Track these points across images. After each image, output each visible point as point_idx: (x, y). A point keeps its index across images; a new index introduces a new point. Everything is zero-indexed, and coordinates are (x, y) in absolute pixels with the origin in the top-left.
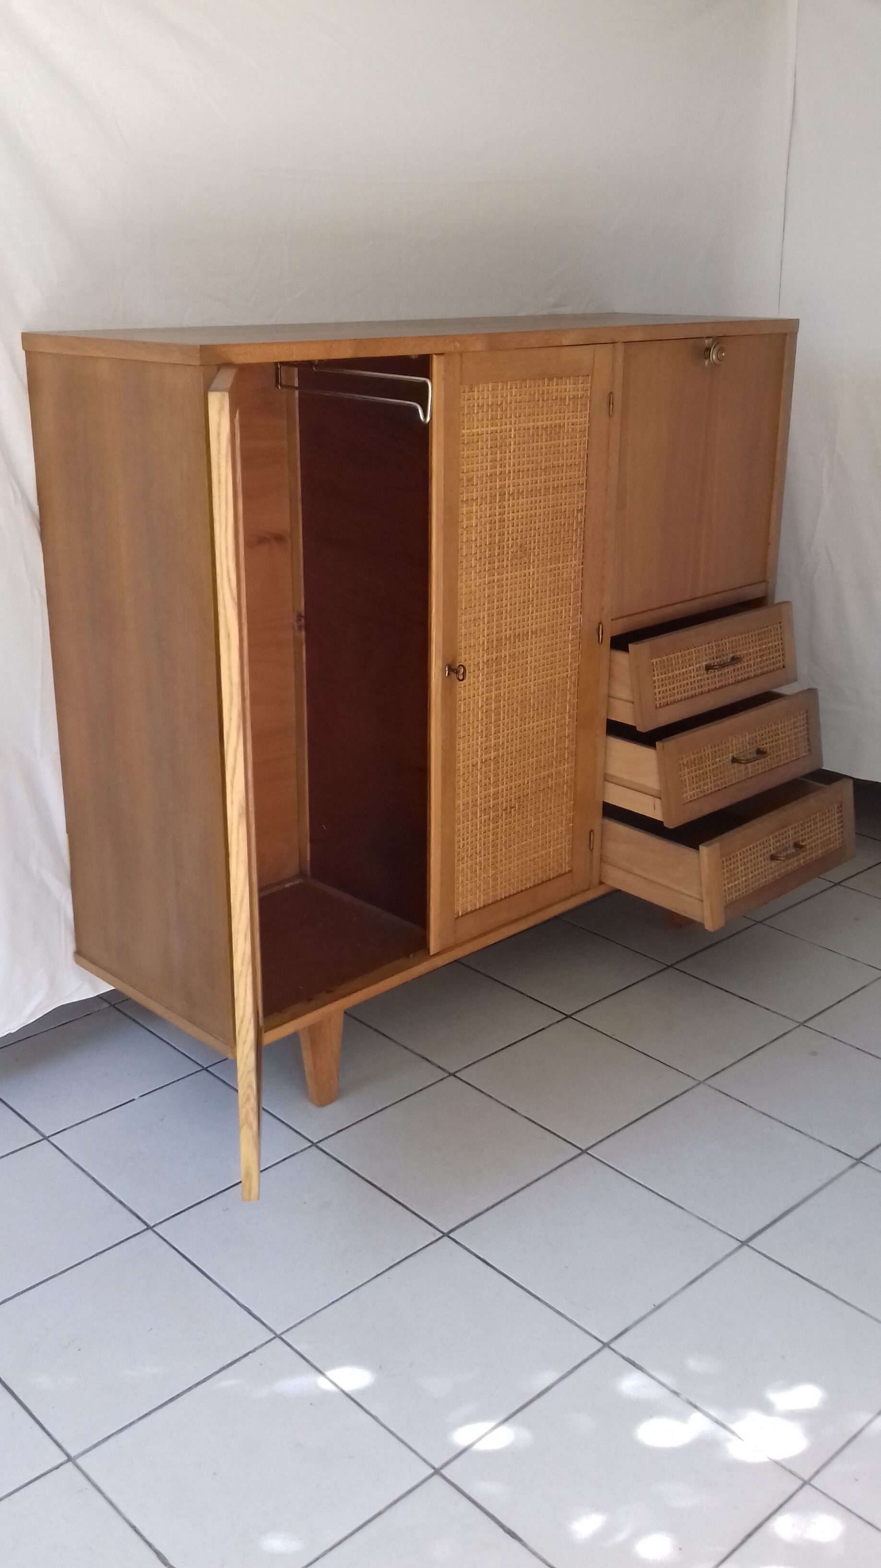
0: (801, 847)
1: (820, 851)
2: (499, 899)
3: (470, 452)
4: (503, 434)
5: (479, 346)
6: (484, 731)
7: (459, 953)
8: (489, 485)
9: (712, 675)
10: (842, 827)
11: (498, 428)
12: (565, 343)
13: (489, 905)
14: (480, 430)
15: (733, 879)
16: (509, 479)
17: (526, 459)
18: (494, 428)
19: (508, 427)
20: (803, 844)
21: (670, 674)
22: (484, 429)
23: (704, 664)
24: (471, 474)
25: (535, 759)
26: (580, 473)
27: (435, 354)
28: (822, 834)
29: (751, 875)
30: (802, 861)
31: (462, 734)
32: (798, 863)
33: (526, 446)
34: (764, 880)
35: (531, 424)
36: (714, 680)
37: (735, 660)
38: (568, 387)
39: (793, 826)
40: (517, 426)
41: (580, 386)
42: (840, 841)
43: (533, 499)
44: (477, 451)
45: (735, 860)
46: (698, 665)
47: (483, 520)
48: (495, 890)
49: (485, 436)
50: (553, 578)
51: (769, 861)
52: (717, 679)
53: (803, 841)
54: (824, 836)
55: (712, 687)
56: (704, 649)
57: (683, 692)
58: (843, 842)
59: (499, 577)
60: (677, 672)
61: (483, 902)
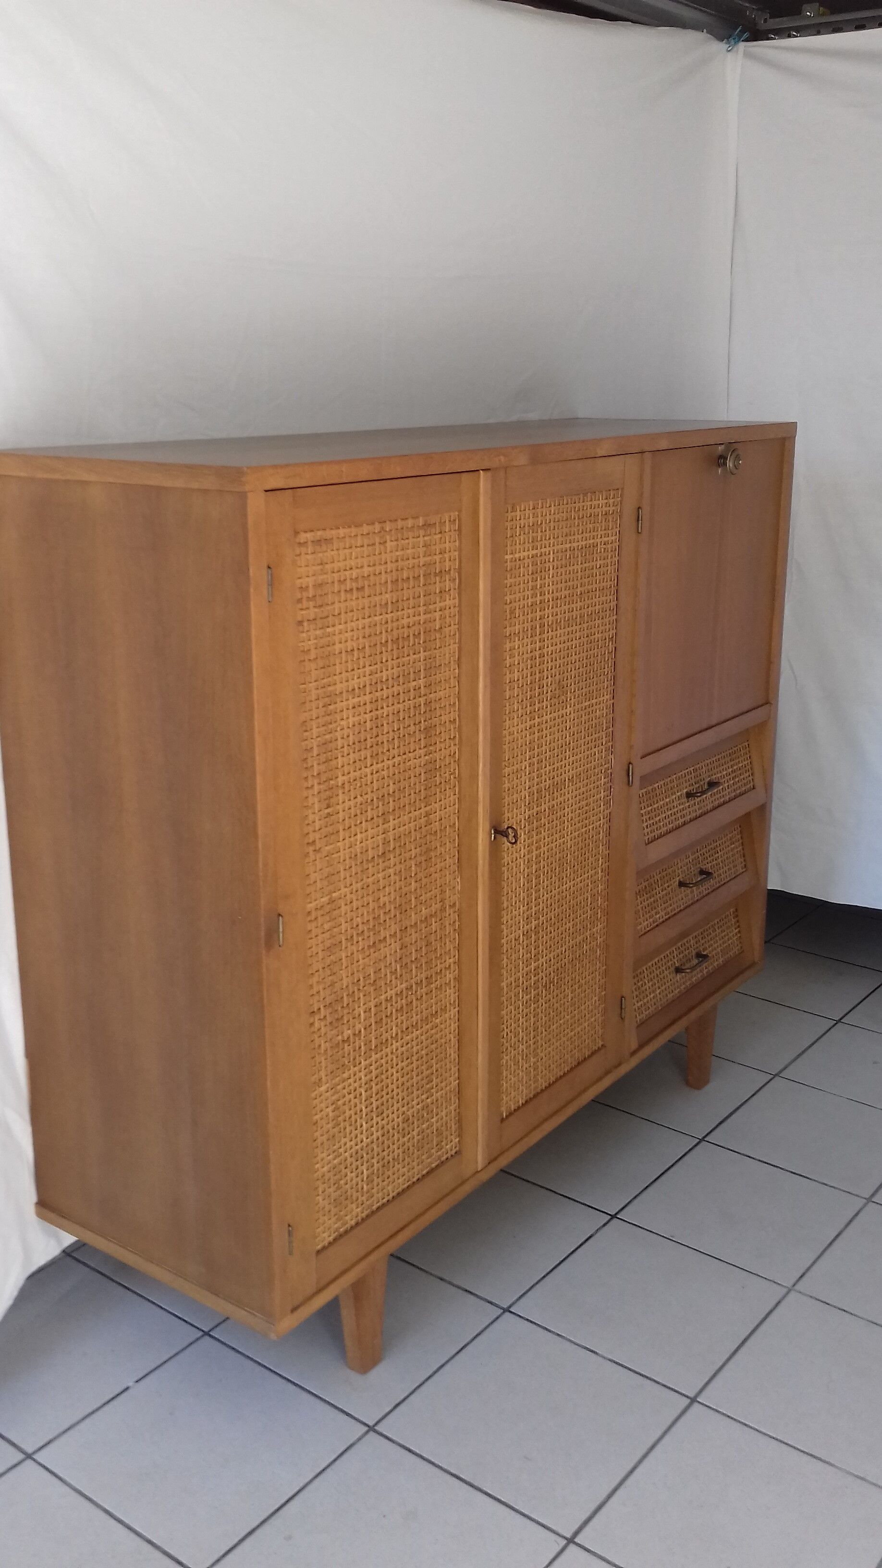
0: (705, 957)
1: (721, 960)
2: (539, 1091)
3: (513, 580)
4: (543, 558)
5: (522, 460)
6: (526, 898)
7: (503, 1162)
8: (529, 616)
9: (693, 802)
10: (739, 932)
11: (538, 552)
12: (601, 453)
13: (531, 1099)
14: (522, 555)
15: (641, 997)
16: (548, 609)
17: (563, 585)
18: (535, 552)
19: (547, 550)
20: (705, 953)
21: (656, 806)
22: (526, 554)
23: (685, 791)
24: (513, 604)
25: (572, 923)
26: (611, 597)
27: (482, 470)
28: (721, 942)
29: (658, 991)
30: (705, 971)
31: (505, 905)
32: (701, 974)
33: (563, 570)
34: (672, 995)
35: (568, 546)
36: (695, 807)
37: (712, 784)
38: (601, 502)
39: (694, 935)
40: (555, 548)
41: (611, 501)
42: (739, 947)
43: (570, 629)
44: (519, 579)
45: (642, 976)
46: (679, 794)
47: (525, 656)
48: (536, 1081)
49: (526, 561)
50: (587, 717)
51: (674, 975)
52: (697, 807)
53: (704, 950)
54: (723, 943)
55: (694, 815)
56: (683, 775)
57: (668, 824)
58: (741, 947)
59: (539, 720)
60: (662, 803)
61: (526, 1097)
